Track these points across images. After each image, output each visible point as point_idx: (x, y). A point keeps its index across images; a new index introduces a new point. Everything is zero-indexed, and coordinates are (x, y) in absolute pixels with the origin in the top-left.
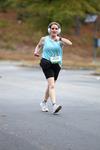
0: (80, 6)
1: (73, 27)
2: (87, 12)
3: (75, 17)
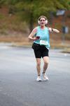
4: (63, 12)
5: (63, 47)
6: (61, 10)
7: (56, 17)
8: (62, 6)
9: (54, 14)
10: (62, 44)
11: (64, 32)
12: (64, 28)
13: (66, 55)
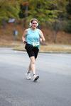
0: (5, 14)
1: (2, 25)
2: (9, 17)
3: (3, 20)
4: (13, 20)
5: (14, 46)
6: (12, 18)
7: (9, 23)
8: (12, 16)
9: (7, 22)
10: (13, 44)
11: (14, 34)
12: (14, 32)
13: (16, 52)
